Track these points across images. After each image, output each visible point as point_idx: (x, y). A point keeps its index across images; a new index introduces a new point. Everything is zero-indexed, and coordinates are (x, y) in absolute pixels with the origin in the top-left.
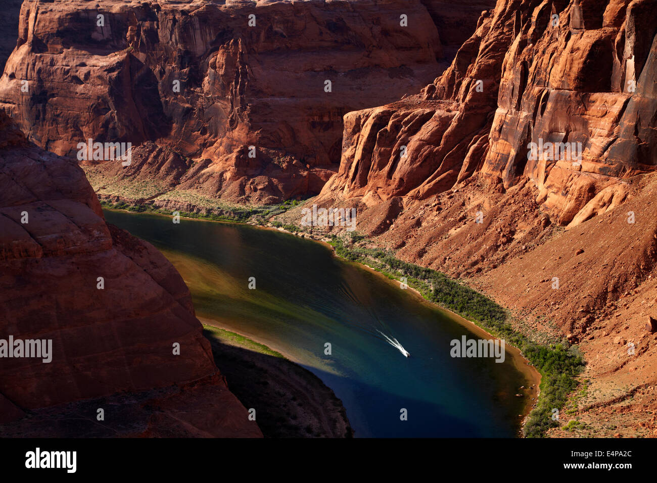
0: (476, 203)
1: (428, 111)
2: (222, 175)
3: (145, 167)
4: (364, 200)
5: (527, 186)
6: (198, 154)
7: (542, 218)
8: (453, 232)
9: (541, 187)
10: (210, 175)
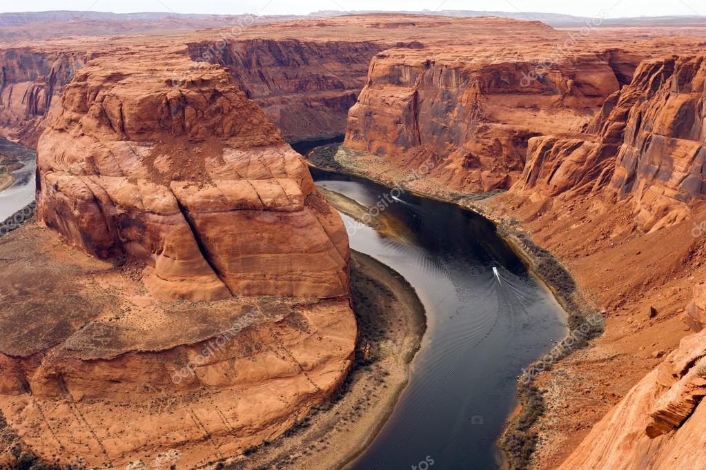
0: (596, 209)
1: (580, 141)
2: (454, 170)
3: (414, 161)
4: (531, 197)
5: (631, 201)
6: (446, 156)
7: (632, 225)
8: (574, 227)
9: (639, 202)
10: (448, 170)
